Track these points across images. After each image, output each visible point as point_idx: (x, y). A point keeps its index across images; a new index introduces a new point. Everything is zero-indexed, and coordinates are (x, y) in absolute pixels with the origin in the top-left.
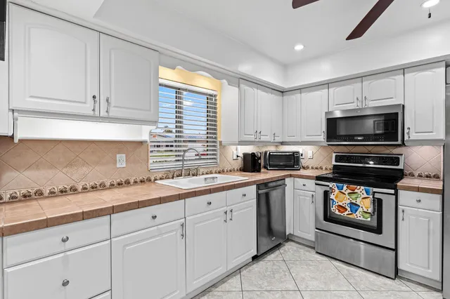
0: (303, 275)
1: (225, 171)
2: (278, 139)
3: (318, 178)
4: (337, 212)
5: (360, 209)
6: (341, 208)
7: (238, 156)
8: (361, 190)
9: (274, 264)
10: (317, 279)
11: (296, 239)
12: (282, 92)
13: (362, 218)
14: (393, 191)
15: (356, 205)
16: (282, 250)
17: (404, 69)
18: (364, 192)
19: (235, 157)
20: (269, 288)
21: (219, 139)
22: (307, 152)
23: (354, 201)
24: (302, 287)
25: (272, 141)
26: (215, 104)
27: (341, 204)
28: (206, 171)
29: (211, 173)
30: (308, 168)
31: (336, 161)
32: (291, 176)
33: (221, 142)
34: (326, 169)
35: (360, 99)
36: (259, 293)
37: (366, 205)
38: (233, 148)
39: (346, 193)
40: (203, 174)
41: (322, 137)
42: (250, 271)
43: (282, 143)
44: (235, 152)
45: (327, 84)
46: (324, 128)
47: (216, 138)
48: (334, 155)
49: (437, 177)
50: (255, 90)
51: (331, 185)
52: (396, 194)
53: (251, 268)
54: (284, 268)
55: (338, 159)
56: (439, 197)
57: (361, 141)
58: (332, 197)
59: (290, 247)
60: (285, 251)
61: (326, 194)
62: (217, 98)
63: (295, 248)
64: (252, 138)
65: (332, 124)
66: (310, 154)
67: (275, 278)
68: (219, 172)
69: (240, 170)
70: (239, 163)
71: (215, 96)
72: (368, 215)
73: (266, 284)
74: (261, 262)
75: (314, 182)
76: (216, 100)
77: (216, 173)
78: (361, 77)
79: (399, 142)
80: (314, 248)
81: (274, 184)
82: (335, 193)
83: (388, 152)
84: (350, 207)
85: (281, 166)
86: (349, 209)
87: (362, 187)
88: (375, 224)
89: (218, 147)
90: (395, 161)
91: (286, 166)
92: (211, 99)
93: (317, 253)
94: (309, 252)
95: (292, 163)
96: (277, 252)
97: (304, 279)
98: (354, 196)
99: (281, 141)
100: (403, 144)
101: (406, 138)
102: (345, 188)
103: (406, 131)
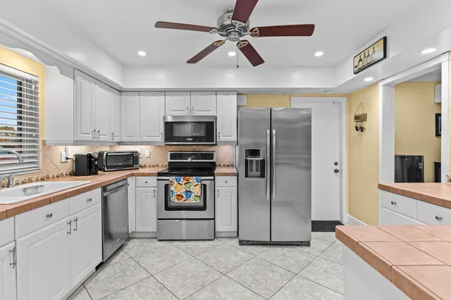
0: (152, 262)
1: (51, 177)
2: (117, 139)
3: (160, 174)
4: (176, 201)
5: (193, 195)
6: (180, 196)
7: (67, 159)
8: (193, 180)
9: (122, 265)
10: (164, 261)
11: (138, 236)
12: (120, 91)
13: (194, 202)
14: (212, 178)
15: (190, 192)
16: (126, 249)
17: (216, 92)
18: (195, 181)
19: (64, 160)
20: (122, 287)
21: (41, 139)
22: (144, 151)
23: (188, 189)
24: (153, 272)
25: (111, 141)
26: (36, 93)
27: (179, 193)
28: (22, 179)
29: (30, 181)
30: (145, 166)
31: (171, 159)
32: (132, 175)
33: (44, 142)
34: (162, 166)
35: (189, 108)
36: (113, 295)
37: (197, 190)
38: (62, 148)
39: (183, 184)
40: (17, 184)
41: (160, 137)
42: (96, 281)
43: (120, 143)
44: (64, 153)
45: (164, 92)
46: (162, 130)
47: (36, 136)
48: (169, 153)
49: (232, 166)
50: (93, 84)
51: (171, 178)
52: (214, 180)
53: (97, 278)
54: (133, 263)
55: (173, 156)
56: (236, 177)
57: (191, 141)
58: (172, 188)
59: (133, 244)
60: (129, 249)
61: (167, 187)
62: (38, 85)
63: (138, 244)
64: (89, 137)
65: (169, 127)
66: (147, 154)
67: (126, 275)
68: (42, 180)
69: (70, 174)
70: (70, 166)
71: (36, 83)
72: (198, 198)
73: (119, 284)
74: (107, 268)
75: (156, 178)
76: (36, 88)
77: (37, 180)
78: (190, 91)
79: (214, 143)
80: (156, 238)
81: (115, 186)
82: (174, 185)
83: (206, 150)
84: (186, 195)
85: (120, 166)
86: (185, 196)
87: (194, 177)
88: (202, 204)
89: (41, 147)
90: (211, 156)
91: (125, 166)
92: (31, 87)
93: (159, 240)
94: (152, 242)
95: (131, 162)
96: (122, 253)
97: (153, 265)
98: (188, 185)
99: (119, 141)
100: (216, 145)
101: (218, 140)
102: (182, 179)
103: (218, 135)
